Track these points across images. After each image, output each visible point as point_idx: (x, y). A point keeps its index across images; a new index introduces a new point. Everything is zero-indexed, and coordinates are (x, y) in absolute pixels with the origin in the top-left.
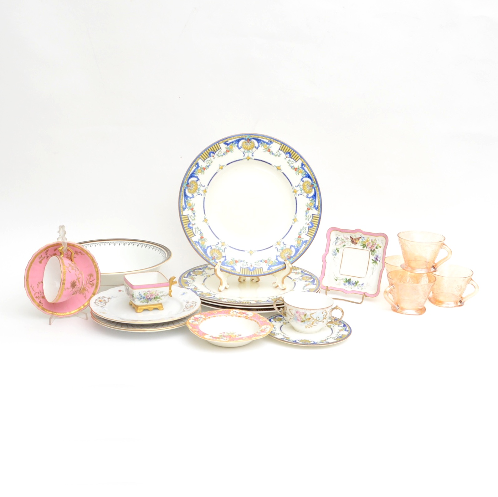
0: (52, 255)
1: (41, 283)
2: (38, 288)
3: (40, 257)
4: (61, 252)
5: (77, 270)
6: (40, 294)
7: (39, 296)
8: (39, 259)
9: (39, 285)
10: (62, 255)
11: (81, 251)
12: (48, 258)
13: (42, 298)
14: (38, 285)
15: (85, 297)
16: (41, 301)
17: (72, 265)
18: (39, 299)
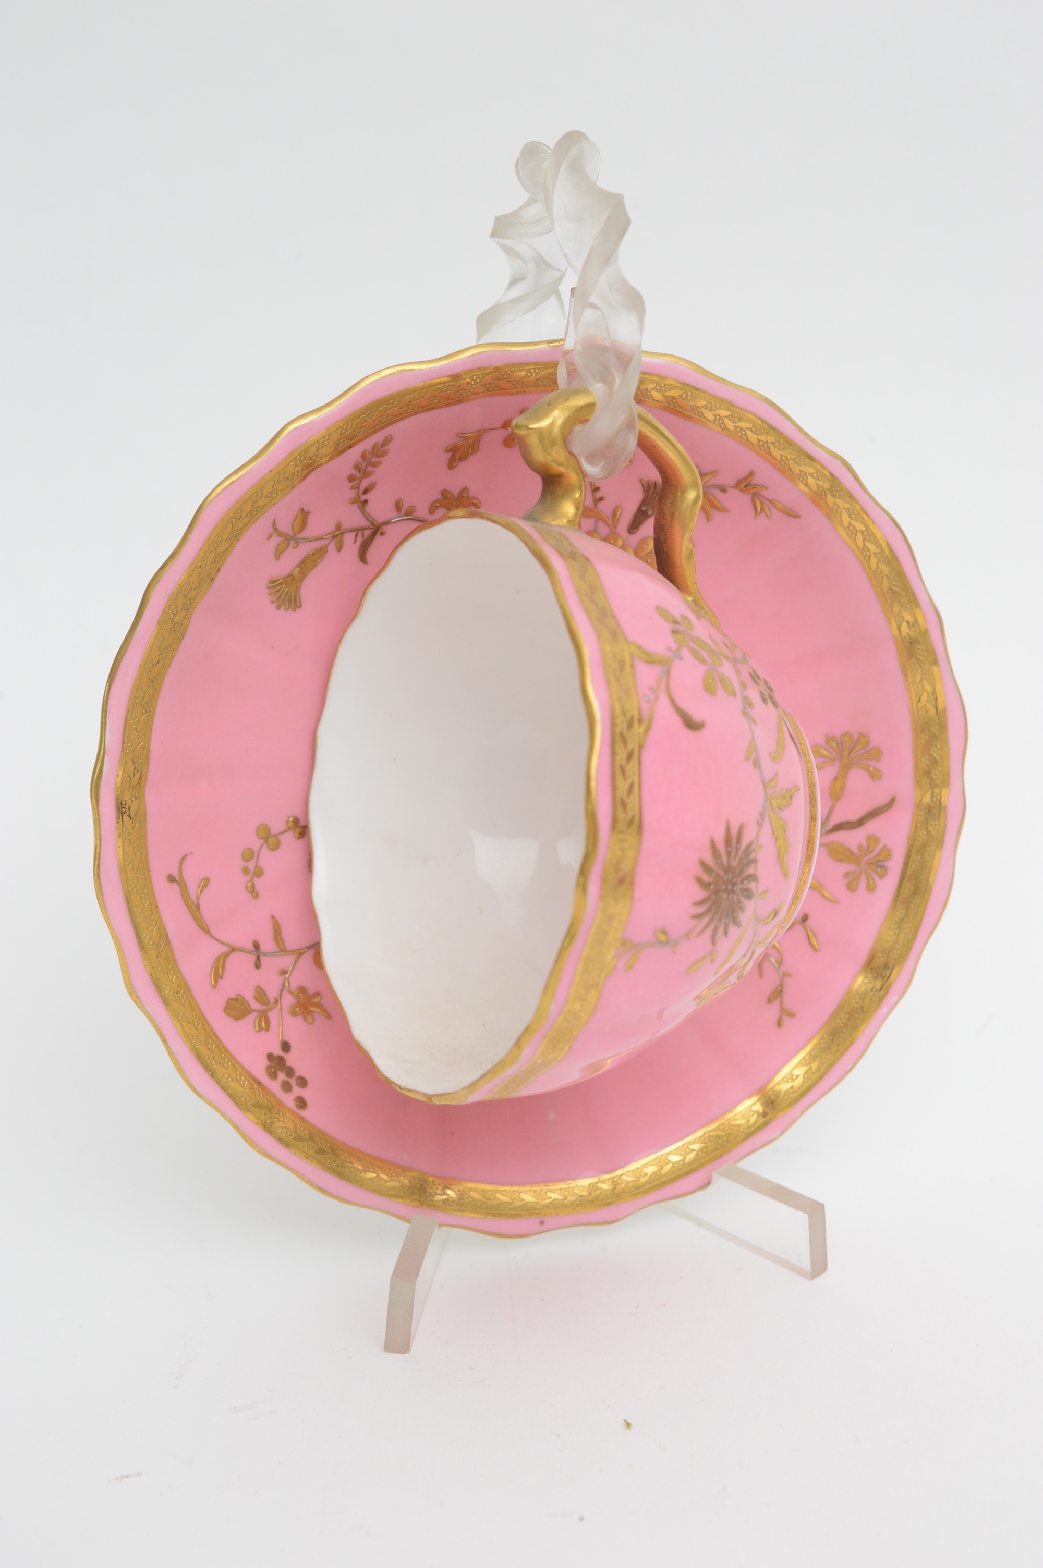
0: (422, 512)
1: (289, 840)
2: (253, 892)
3: (285, 527)
4: (554, 458)
5: (754, 694)
6: (272, 964)
7: (260, 994)
8: (278, 554)
9: (268, 859)
10: (569, 509)
11: (765, 474)
12: (371, 553)
13: (294, 1013)
14: (249, 855)
15: (778, 993)
16: (286, 1046)
17: (701, 629)
18: (264, 1024)
